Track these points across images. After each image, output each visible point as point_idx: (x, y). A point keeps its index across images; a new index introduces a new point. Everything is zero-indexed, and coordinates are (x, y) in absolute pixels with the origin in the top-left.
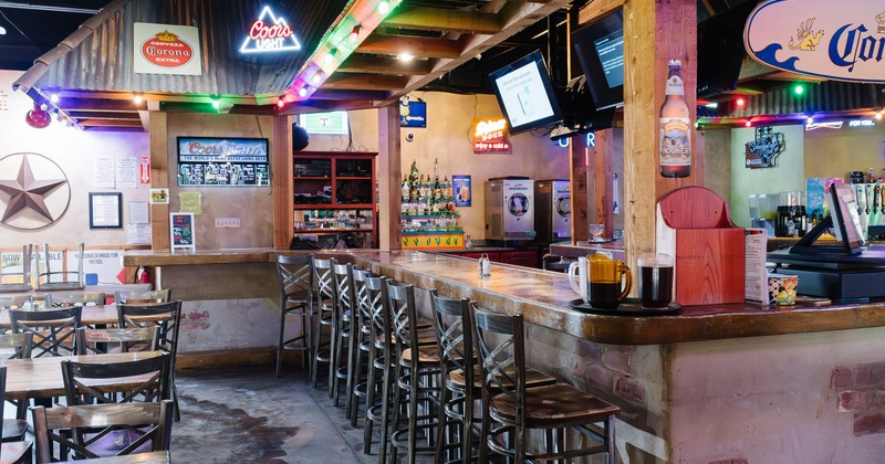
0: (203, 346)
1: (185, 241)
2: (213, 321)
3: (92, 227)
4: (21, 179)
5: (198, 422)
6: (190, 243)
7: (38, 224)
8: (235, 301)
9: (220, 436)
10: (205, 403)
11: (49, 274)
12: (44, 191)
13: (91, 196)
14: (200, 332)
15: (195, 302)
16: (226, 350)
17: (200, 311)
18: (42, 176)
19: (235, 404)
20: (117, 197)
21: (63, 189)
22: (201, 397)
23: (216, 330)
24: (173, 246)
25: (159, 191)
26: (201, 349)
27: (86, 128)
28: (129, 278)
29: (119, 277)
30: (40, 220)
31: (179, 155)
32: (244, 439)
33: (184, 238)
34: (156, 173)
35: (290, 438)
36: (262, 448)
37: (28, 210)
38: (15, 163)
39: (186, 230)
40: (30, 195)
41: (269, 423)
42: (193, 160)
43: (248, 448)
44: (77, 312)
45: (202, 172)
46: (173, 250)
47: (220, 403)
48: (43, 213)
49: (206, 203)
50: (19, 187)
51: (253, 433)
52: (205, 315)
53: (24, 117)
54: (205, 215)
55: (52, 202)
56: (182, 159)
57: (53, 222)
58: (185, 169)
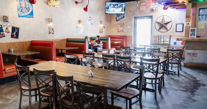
0: (195, 61)
1: (193, 35)
2: (198, 56)
3: (176, 32)
4: (162, 22)
5: (183, 78)
6: (195, 36)
7: (165, 31)
8: (205, 51)
9: (185, 82)
10: (189, 74)
11: (164, 41)
12: (166, 24)
13: (176, 24)
14: (194, 58)
15: (194, 50)
16: (201, 63)
17: (195, 53)
18: (166, 20)
19: (195, 76)
20: (182, 24)
21: (171, 23)
22: (188, 73)
23: (199, 58)
24: (190, 36)
25: (187, 23)
26: (194, 62)
27: (177, 9)
28: (183, 44)
29: (181, 43)
30: (166, 30)
31: (199, 13)
32: (190, 84)
33: (193, 34)
34: (187, 18)
35: (203, 87)
36: (193, 87)
37: (163, 28)
38: (161, 18)
39: (194, 32)
40: (164, 24)
41: (200, 82)
42: (203, 14)
43: (190, 86)
44: (159, 49)
45: (206, 17)
46: (190, 37)
47: (192, 75)
48: (166, 28)
49: (206, 25)
50: (162, 23)
51: (193, 83)
52: (196, 54)
53: (163, 8)
54: (205, 29)
55: (168, 26)
56: (200, 14)
57: (168, 30)
58: (200, 17)
